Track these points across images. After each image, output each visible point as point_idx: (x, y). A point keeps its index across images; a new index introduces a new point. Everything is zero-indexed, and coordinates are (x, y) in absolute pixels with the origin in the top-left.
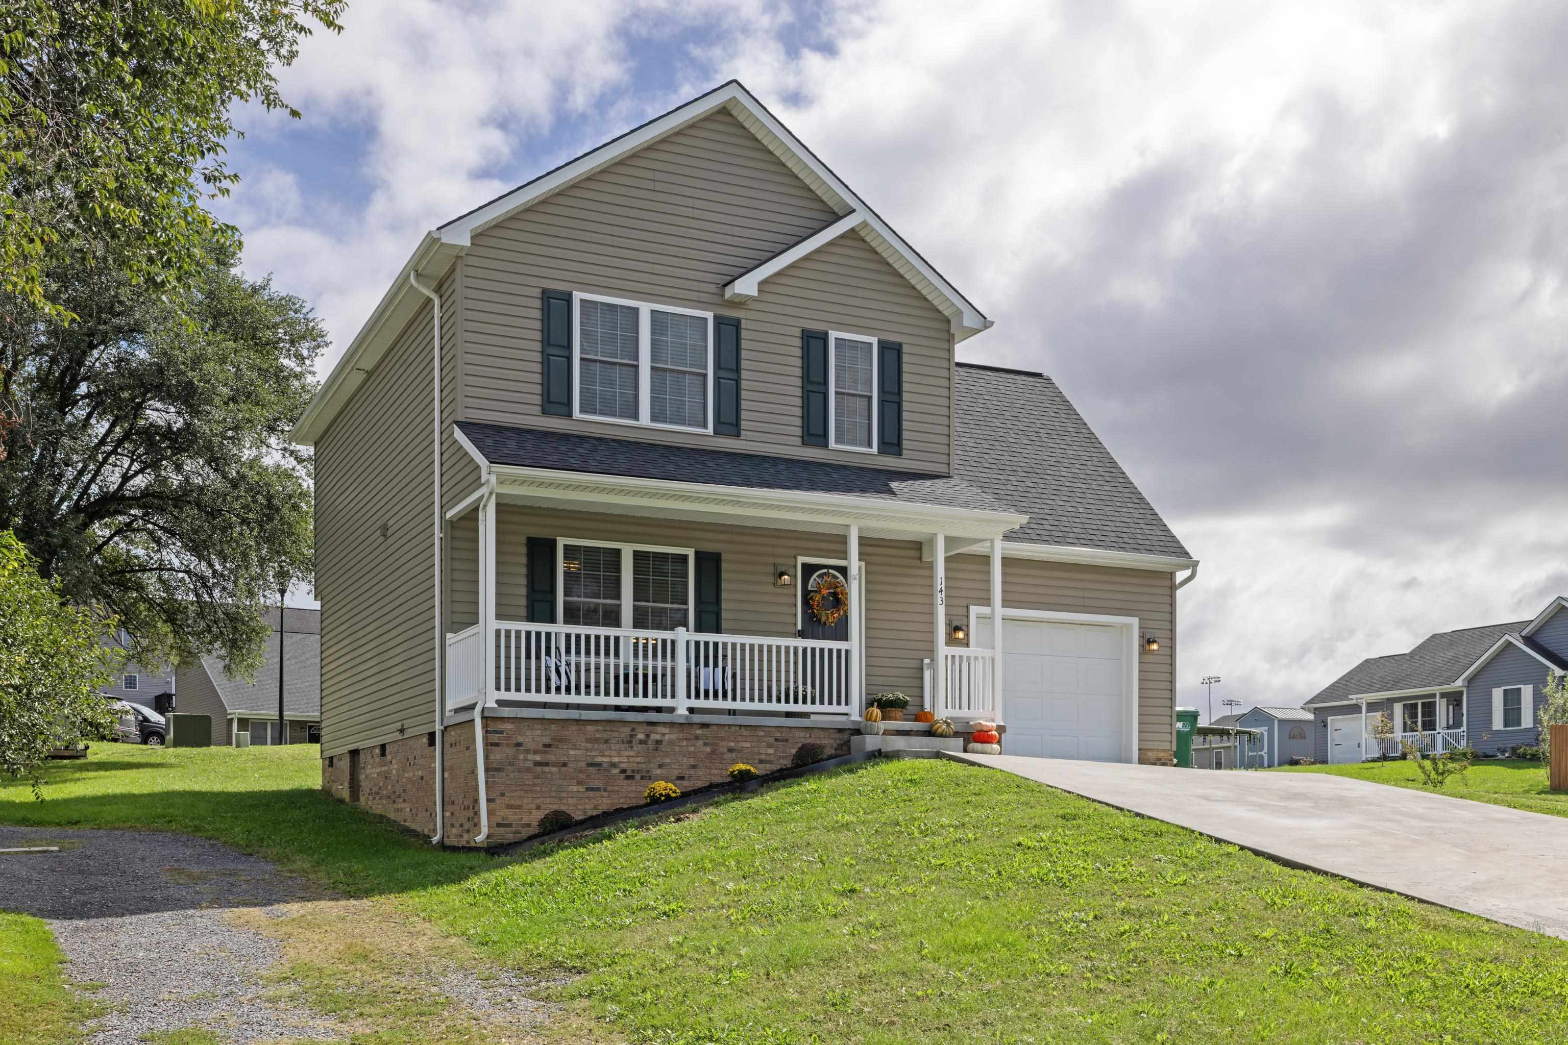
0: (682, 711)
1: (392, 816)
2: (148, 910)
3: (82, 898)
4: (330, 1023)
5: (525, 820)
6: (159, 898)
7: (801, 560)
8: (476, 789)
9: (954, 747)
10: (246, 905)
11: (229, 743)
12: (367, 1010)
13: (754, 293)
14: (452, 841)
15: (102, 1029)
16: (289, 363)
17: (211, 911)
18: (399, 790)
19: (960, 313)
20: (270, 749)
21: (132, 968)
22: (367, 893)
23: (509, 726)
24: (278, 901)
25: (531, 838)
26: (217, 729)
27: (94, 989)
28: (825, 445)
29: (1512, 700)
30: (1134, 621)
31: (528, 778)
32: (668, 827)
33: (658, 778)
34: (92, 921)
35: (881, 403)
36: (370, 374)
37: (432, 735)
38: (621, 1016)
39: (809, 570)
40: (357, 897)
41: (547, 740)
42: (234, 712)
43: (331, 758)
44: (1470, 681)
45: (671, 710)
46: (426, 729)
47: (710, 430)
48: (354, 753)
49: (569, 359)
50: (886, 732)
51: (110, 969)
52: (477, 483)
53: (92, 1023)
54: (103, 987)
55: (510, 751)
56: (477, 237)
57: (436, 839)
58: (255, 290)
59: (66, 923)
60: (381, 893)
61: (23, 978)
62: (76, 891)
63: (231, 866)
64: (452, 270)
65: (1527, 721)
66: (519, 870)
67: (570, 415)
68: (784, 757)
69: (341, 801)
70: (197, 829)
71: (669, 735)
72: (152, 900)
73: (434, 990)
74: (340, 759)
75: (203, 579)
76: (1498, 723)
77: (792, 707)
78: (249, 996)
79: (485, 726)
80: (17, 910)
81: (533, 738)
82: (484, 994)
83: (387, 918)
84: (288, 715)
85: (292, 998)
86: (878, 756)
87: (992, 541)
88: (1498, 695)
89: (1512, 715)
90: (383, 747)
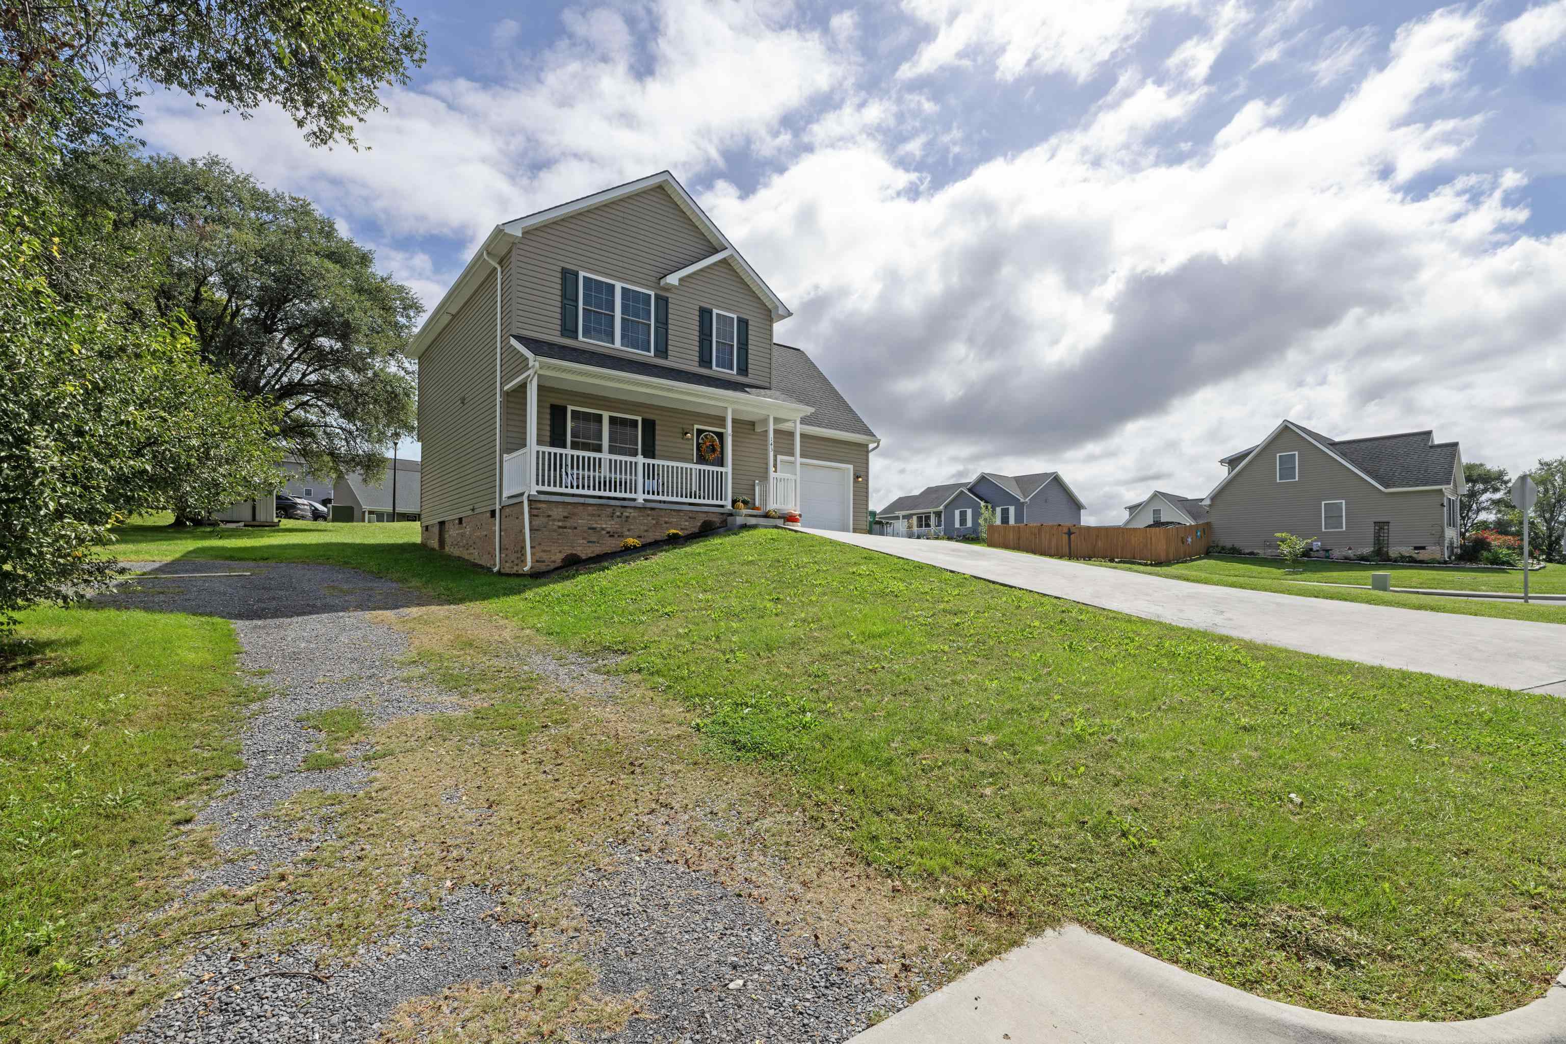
0: (641, 501)
1: (467, 557)
2: (310, 613)
3: (263, 605)
4: (455, 698)
5: (553, 558)
6: (319, 604)
7: (696, 427)
8: (524, 541)
9: (780, 522)
10: (380, 609)
11: (363, 521)
12: (483, 686)
13: (677, 283)
14: (507, 570)
15: (263, 711)
16: (402, 320)
17: (356, 614)
18: (471, 543)
19: (777, 307)
20: (386, 524)
21: (295, 656)
22: (461, 601)
23: (544, 506)
24: (403, 606)
25: (557, 569)
26: (357, 514)
27: (261, 674)
28: (711, 368)
29: (963, 515)
30: (851, 467)
31: (555, 535)
32: (641, 563)
33: (627, 537)
34: (268, 621)
35: (739, 349)
36: (454, 316)
37: (493, 513)
38: (670, 687)
39: (700, 432)
40: (455, 604)
41: (566, 514)
42: (366, 507)
43: (427, 527)
44: (946, 507)
45: (634, 500)
46: (490, 508)
47: (652, 354)
48: (442, 524)
49: (577, 307)
50: (746, 515)
51: (277, 657)
52: (526, 367)
53: (255, 706)
54: (269, 673)
55: (545, 520)
56: (526, 233)
57: (496, 569)
58: (383, 280)
59: (247, 623)
60: (471, 601)
61: (201, 668)
62: (259, 601)
63: (370, 585)
64: (510, 251)
65: (969, 524)
66: (558, 587)
67: (577, 338)
68: (693, 526)
69: (433, 549)
70: (346, 563)
71: (634, 514)
72: (314, 606)
73: (526, 668)
74: (433, 525)
75: (350, 433)
76: (957, 525)
77: (693, 500)
78: (388, 677)
79: (530, 505)
80: (211, 614)
81: (557, 513)
82: (562, 671)
83: (478, 617)
84: (398, 510)
85: (422, 678)
86: (745, 527)
87: (795, 422)
88: (957, 513)
89: (963, 521)
90: (461, 520)
